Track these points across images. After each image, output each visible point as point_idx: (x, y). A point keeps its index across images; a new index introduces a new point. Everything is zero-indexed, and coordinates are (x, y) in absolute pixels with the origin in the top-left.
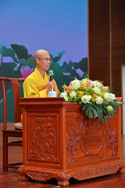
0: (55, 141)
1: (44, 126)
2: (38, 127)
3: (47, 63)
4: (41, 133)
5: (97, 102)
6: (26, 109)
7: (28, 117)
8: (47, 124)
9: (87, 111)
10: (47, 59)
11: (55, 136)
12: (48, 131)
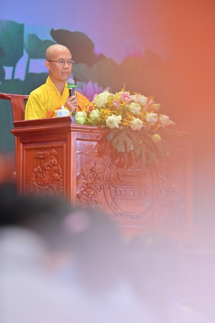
0: (61, 185)
1: (46, 164)
2: (39, 167)
3: (63, 68)
4: (43, 175)
5: (132, 127)
6: (21, 140)
7: (25, 151)
8: (50, 161)
9: (115, 141)
10: (62, 62)
11: (61, 178)
12: (52, 171)
